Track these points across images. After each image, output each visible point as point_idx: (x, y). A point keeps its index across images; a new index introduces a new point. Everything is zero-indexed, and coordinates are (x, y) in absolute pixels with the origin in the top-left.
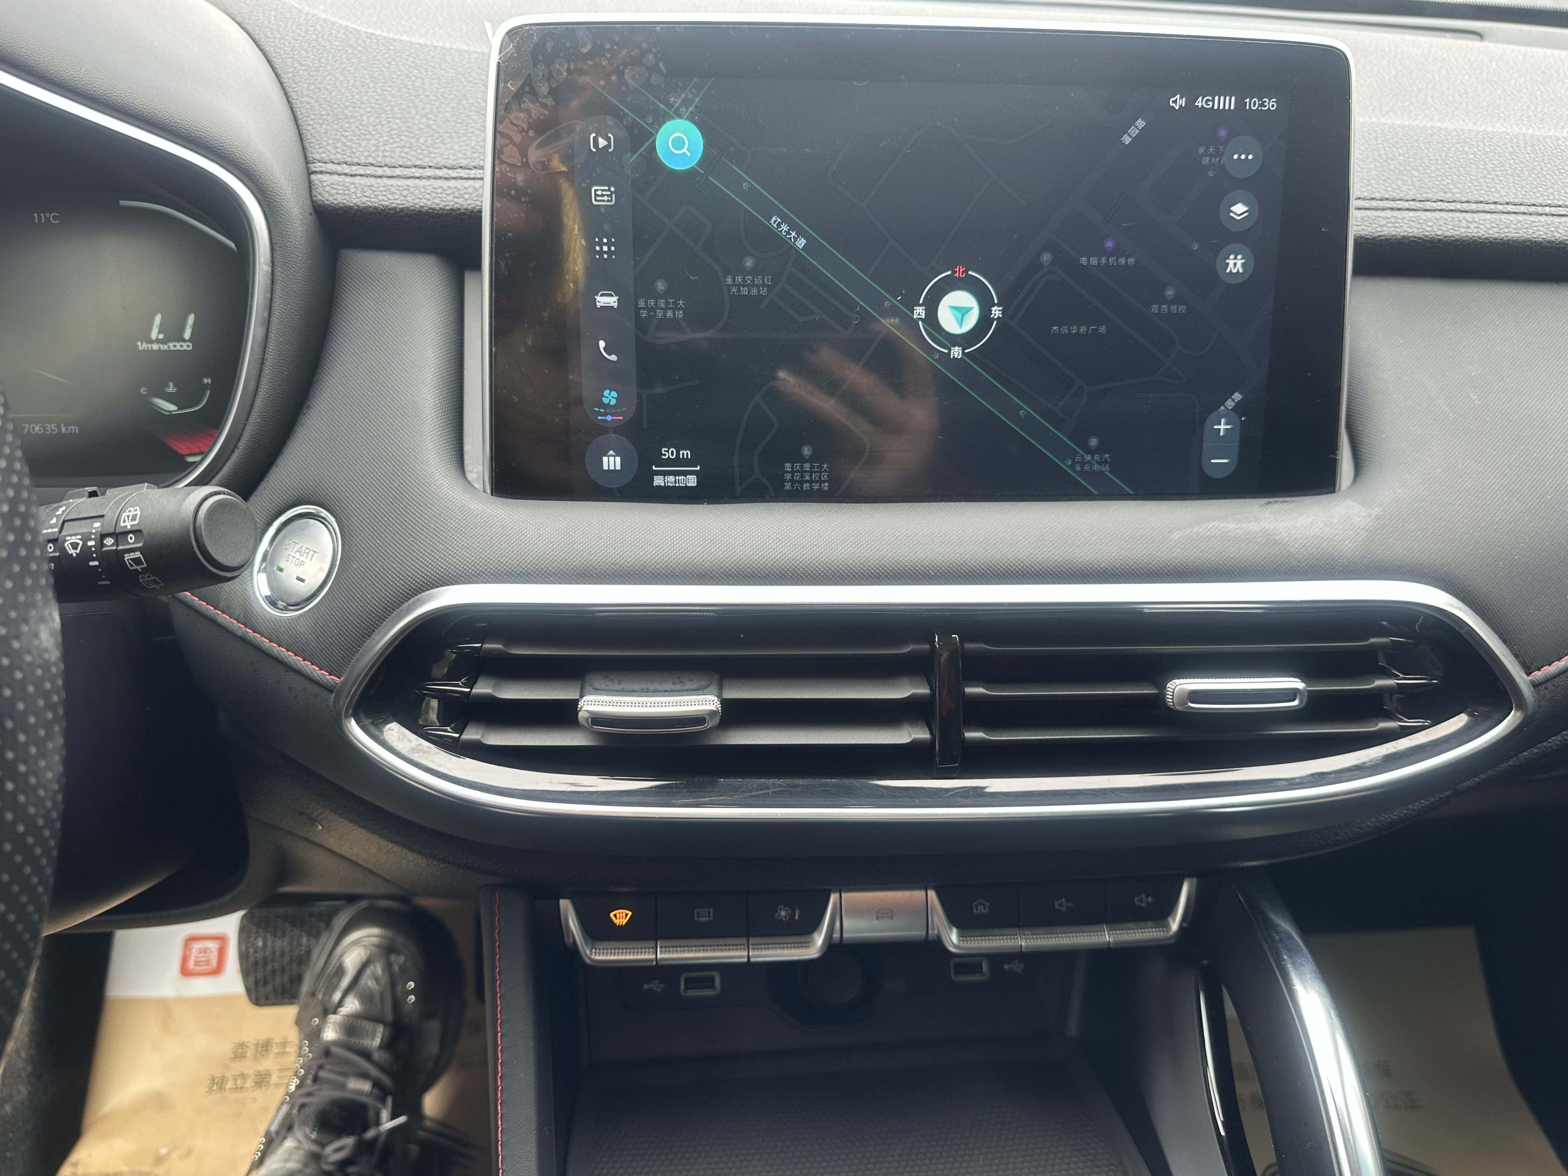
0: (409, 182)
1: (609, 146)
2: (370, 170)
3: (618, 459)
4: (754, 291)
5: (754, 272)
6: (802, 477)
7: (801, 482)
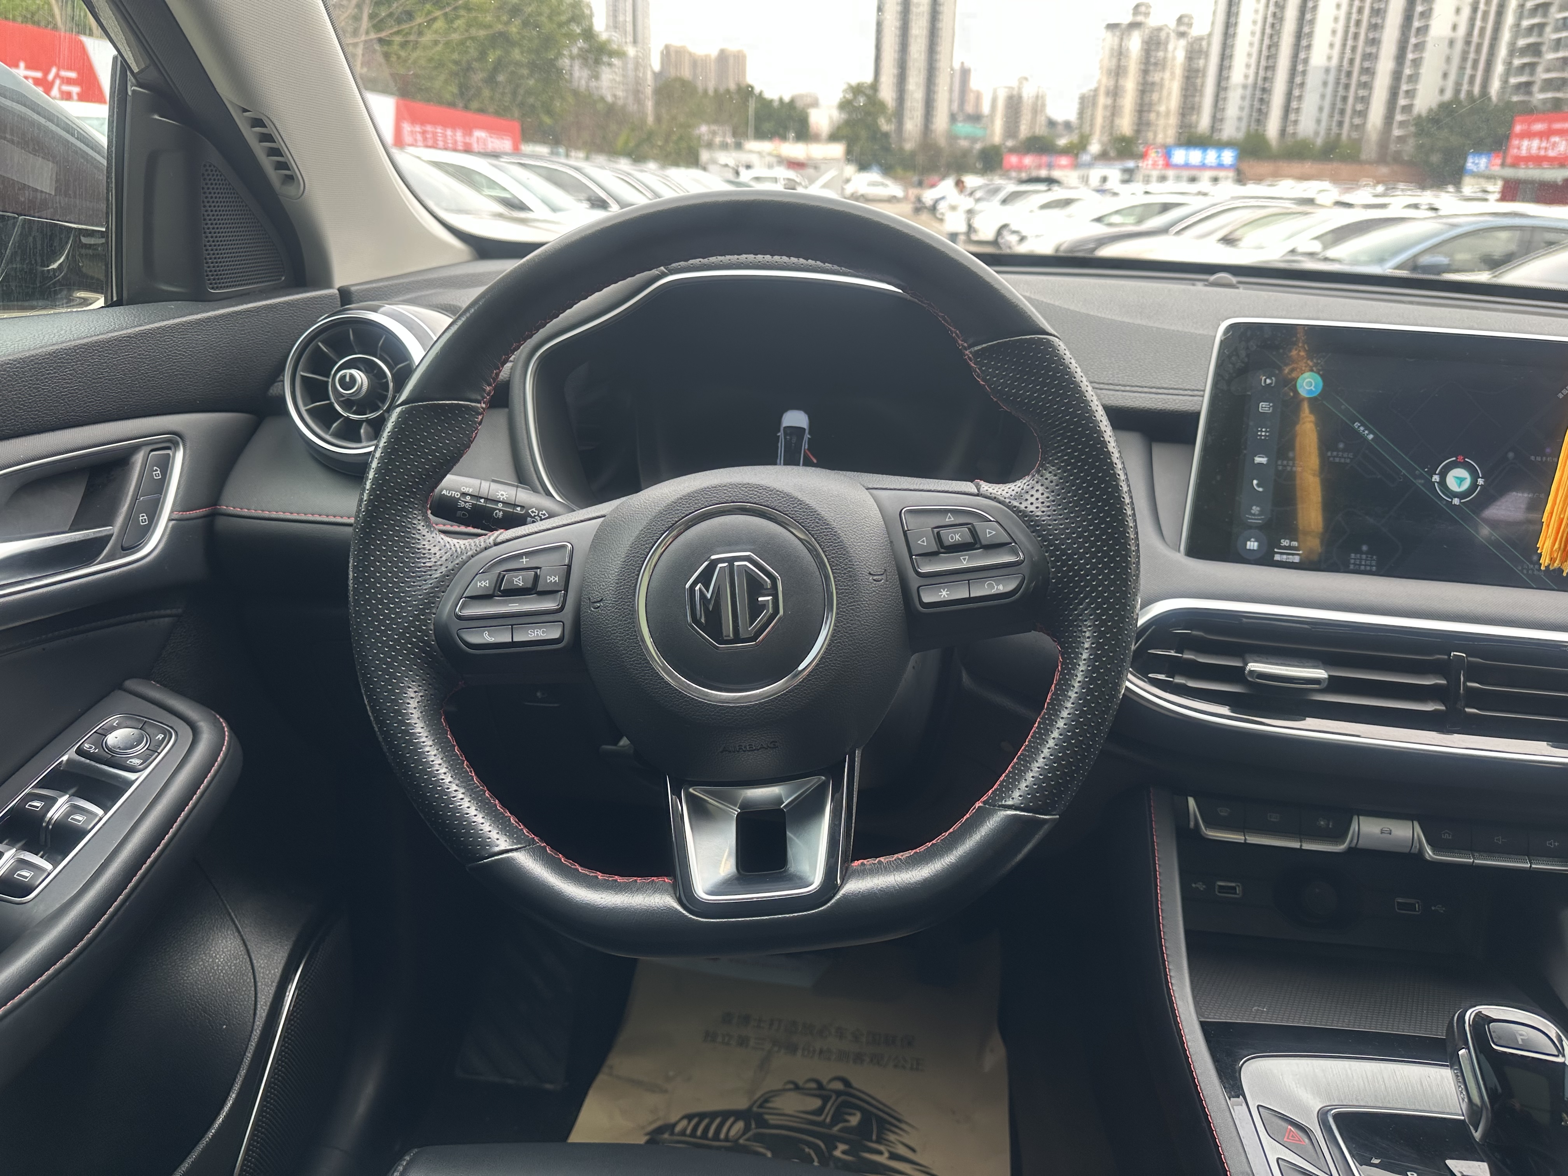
0: (1135, 394)
1: (1271, 383)
2: (1111, 387)
3: (1256, 544)
4: (1343, 461)
5: (1344, 450)
6: (1360, 562)
7: (1360, 565)
